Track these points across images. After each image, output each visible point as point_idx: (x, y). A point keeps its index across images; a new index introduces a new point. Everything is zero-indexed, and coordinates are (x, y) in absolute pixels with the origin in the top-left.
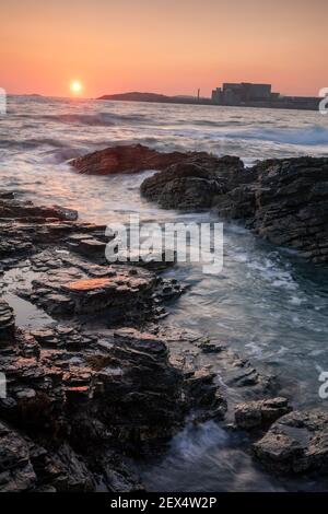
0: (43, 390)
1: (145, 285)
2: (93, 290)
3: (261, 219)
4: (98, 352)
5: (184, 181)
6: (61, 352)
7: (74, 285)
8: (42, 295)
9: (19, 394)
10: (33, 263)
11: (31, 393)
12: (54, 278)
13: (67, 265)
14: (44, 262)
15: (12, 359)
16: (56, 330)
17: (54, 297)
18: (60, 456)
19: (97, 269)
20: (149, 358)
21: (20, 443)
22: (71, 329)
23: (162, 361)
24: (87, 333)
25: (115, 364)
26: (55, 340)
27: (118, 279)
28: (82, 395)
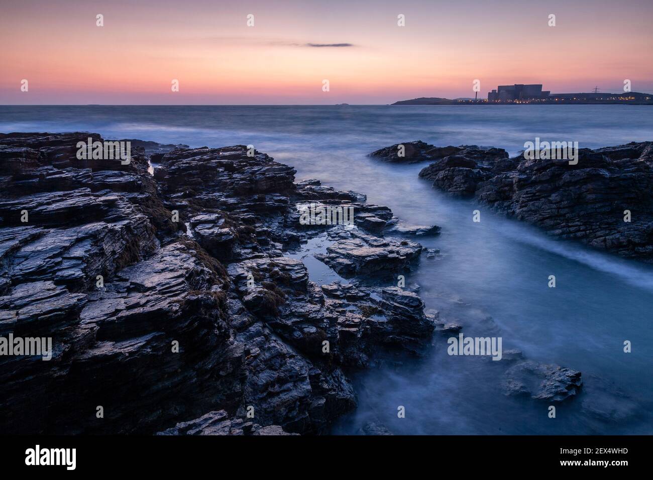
0: (322, 328)
1: (411, 254)
2: (369, 256)
3: (517, 201)
4: (369, 304)
5: (453, 171)
6: (341, 302)
7: (357, 252)
8: (333, 259)
9: (305, 329)
10: (329, 235)
11: (313, 330)
12: (343, 246)
13: (354, 236)
14: (337, 234)
15: (303, 304)
16: (340, 286)
17: (341, 260)
18: (333, 377)
19: (375, 240)
20: (407, 311)
21: (302, 364)
22: (351, 285)
23: (417, 313)
24: (363, 289)
25: (380, 313)
26: (339, 293)
27: (390, 248)
28: (353, 335)
